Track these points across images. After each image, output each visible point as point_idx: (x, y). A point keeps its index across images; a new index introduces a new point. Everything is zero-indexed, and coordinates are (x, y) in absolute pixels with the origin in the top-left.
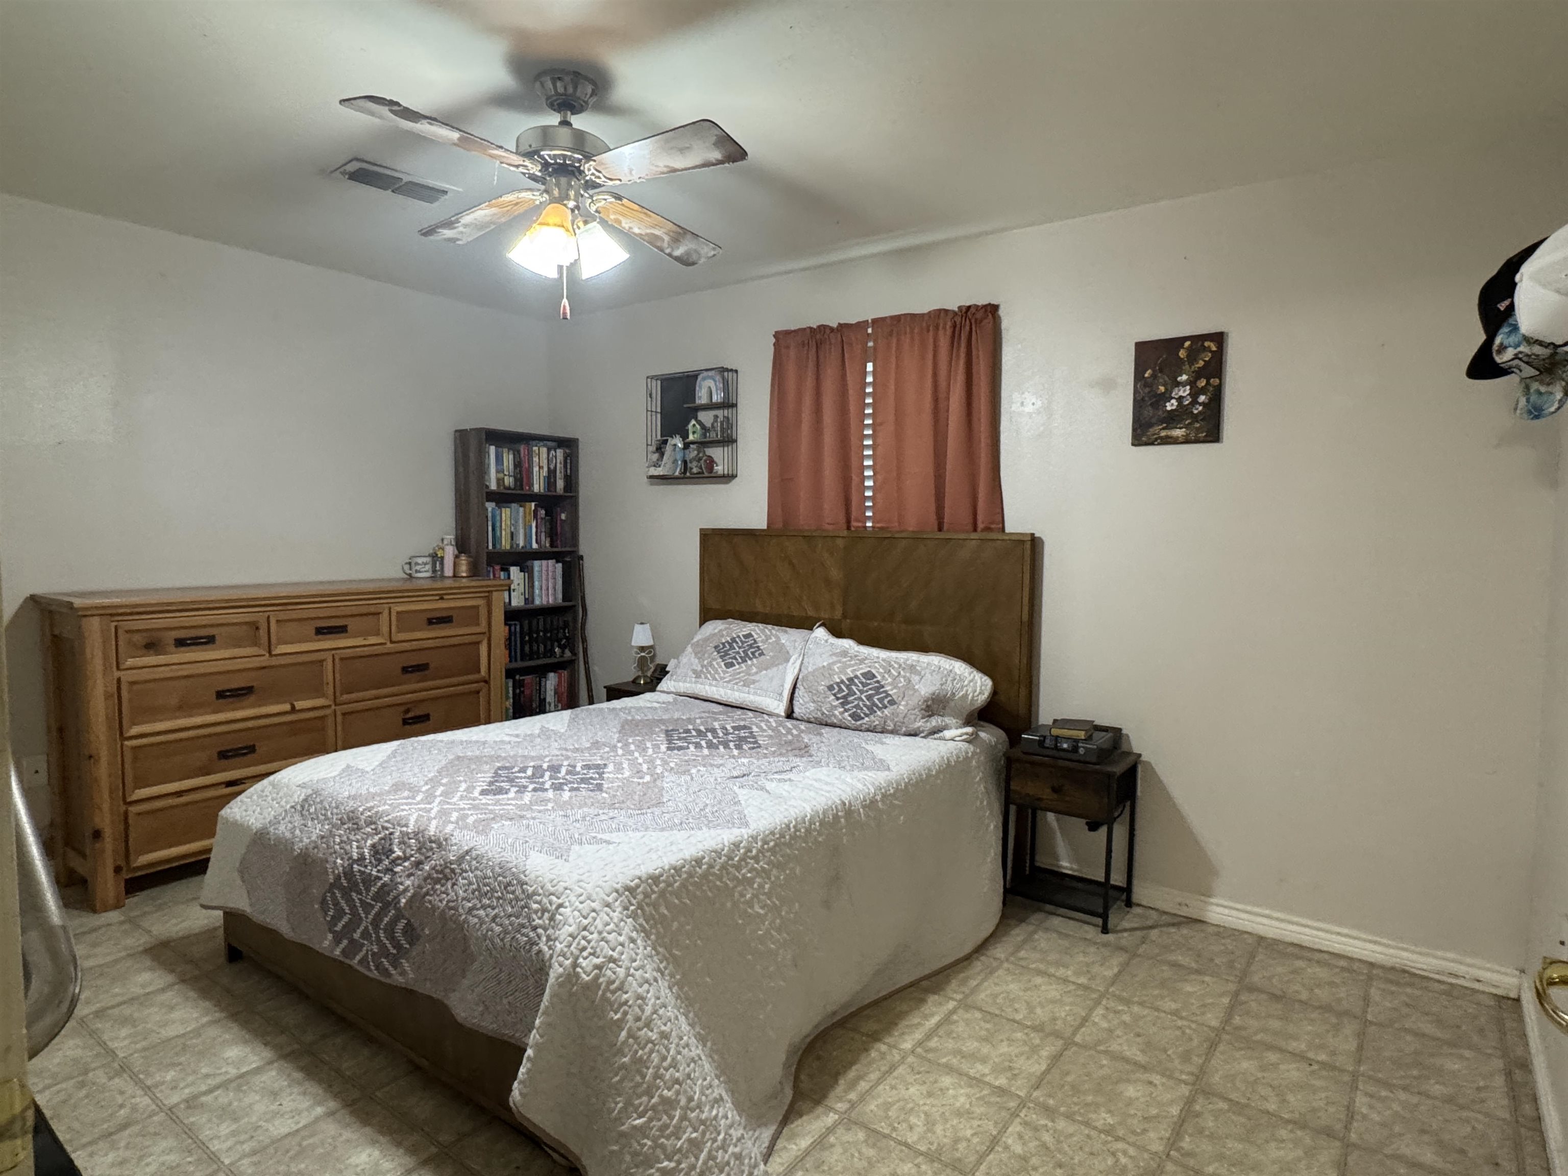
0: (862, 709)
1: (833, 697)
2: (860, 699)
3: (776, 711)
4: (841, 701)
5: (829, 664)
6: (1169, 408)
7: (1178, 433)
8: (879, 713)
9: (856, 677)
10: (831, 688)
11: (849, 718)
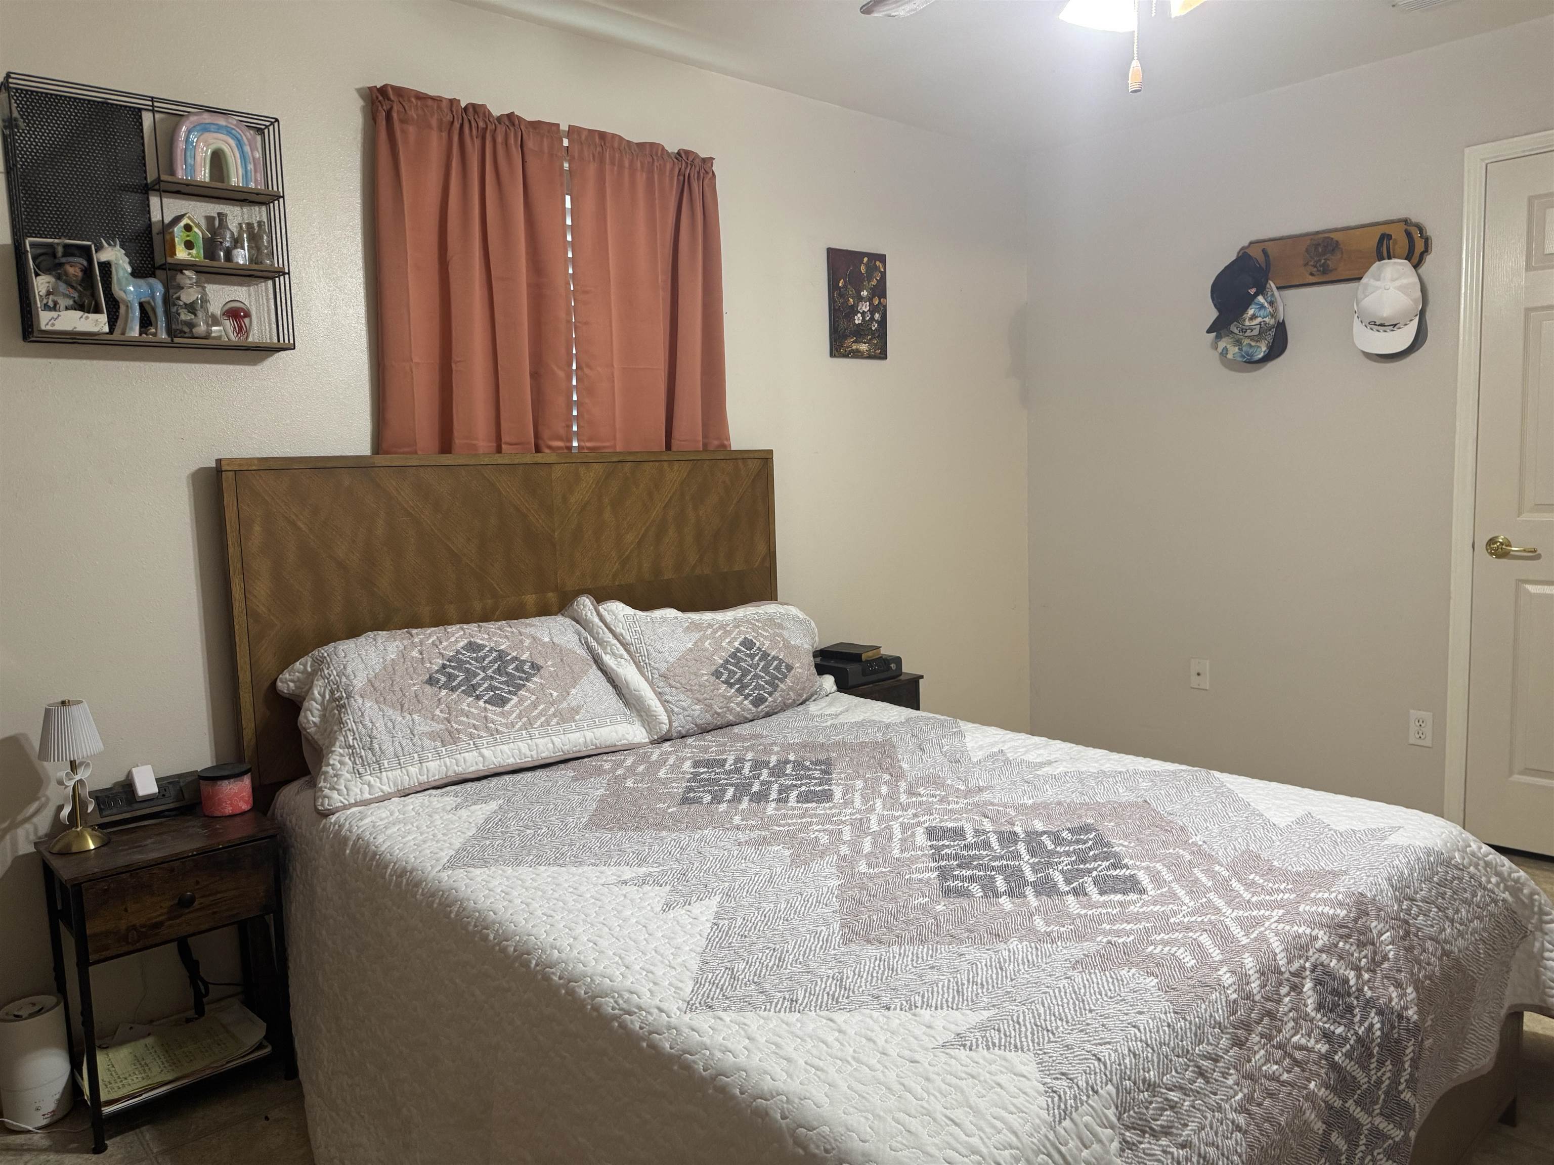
0: (764, 689)
1: (725, 686)
2: (756, 676)
3: (637, 740)
4: (737, 686)
5: (695, 644)
6: (857, 322)
7: (864, 347)
8: (782, 685)
9: (738, 650)
10: (717, 674)
11: (750, 706)
